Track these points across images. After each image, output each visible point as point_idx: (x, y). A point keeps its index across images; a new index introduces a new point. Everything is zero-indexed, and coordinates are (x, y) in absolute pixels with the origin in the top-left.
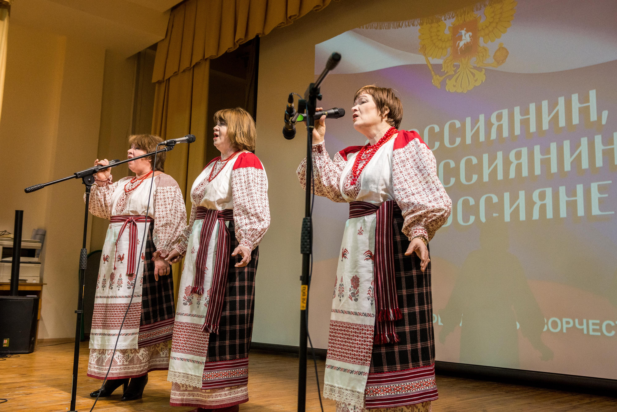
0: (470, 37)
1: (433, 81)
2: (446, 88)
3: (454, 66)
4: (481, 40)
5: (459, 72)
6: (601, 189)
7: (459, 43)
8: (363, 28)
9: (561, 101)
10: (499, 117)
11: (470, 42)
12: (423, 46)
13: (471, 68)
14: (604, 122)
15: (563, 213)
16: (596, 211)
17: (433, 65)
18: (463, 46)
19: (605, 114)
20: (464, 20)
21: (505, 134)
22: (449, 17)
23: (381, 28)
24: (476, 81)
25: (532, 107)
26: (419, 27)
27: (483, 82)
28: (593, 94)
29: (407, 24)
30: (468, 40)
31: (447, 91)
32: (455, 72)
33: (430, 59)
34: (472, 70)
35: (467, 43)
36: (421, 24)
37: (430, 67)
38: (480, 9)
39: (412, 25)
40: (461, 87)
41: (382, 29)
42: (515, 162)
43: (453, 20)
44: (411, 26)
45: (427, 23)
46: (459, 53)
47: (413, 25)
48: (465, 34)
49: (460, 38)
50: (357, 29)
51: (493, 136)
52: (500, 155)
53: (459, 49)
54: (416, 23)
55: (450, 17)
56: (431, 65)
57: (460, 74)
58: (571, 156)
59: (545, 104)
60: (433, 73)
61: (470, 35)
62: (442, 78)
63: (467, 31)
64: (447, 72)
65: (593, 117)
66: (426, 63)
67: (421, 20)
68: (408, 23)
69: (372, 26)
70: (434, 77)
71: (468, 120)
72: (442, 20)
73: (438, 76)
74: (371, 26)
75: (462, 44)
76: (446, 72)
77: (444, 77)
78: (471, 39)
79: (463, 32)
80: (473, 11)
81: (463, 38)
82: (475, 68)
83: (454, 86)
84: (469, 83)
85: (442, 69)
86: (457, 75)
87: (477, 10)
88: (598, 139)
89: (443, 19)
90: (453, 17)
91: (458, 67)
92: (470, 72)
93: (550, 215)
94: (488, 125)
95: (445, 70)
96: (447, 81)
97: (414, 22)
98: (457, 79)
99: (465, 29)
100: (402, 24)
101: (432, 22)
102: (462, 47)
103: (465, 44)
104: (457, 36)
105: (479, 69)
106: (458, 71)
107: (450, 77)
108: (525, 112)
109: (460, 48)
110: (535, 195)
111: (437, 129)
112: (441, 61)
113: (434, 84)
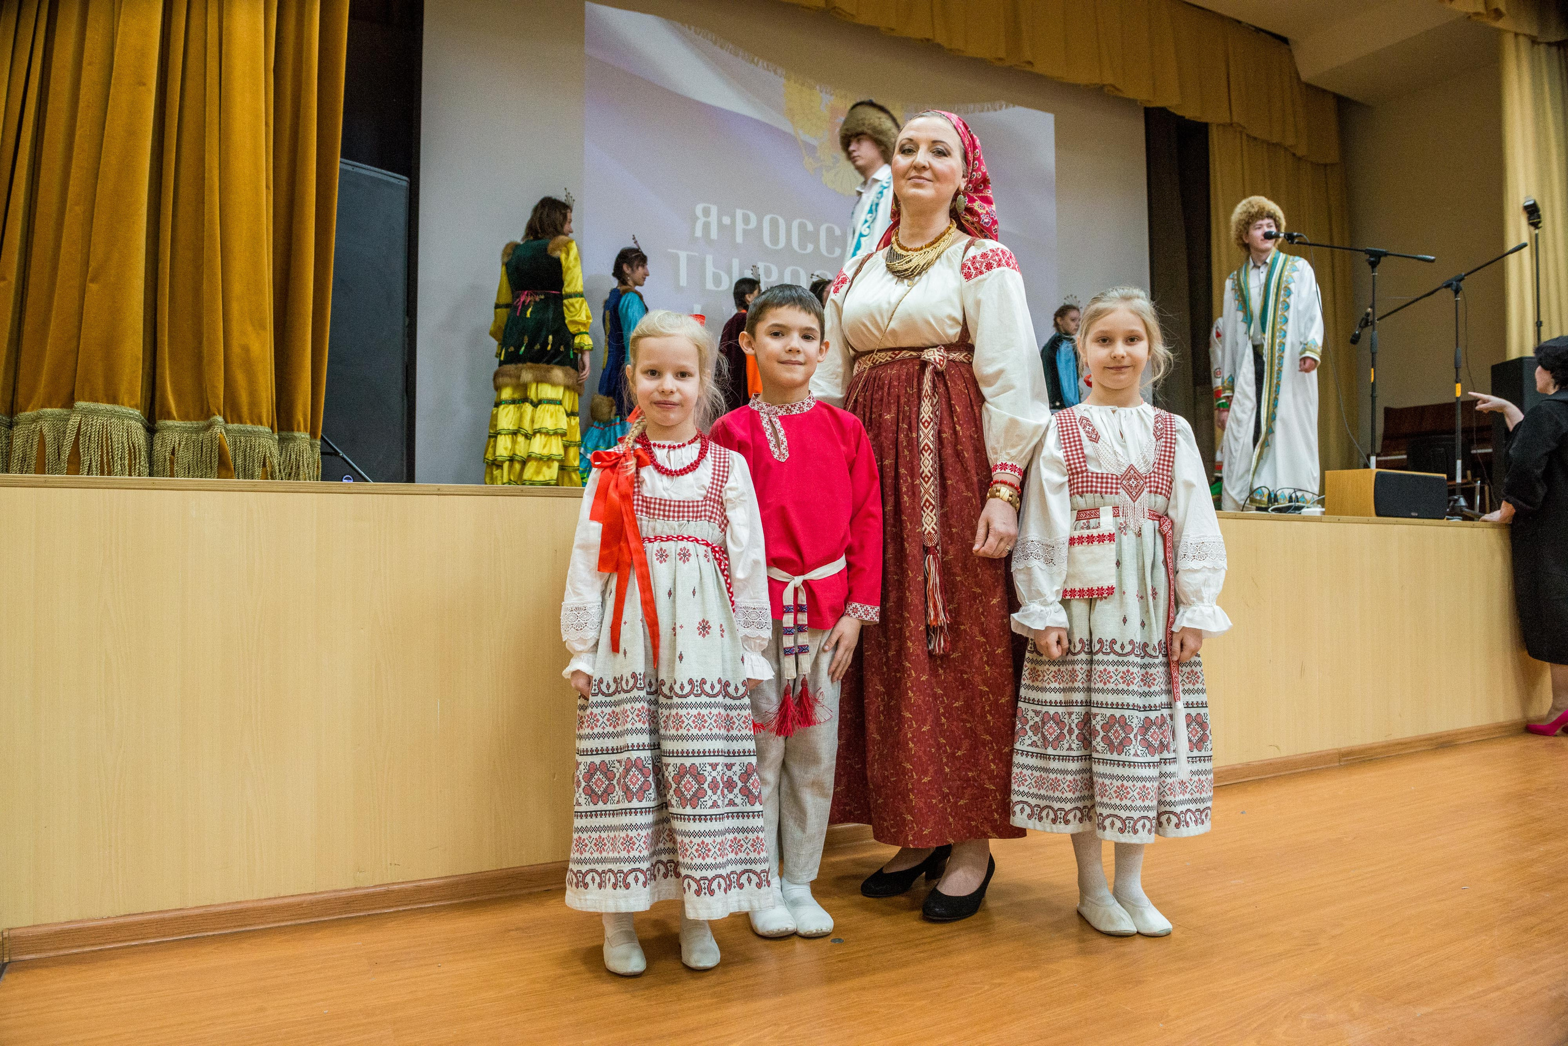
1: (804, 162)
5: (838, 167)
12: (790, 110)
17: (804, 142)
23: (721, 47)
26: (783, 80)
32: (834, 164)
33: (800, 132)
36: (789, 79)
37: (801, 143)
39: (773, 71)
40: (841, 185)
43: (833, 97)
44: (772, 74)
45: (795, 82)
47: (775, 73)
50: (679, 25)
54: (779, 71)
55: (828, 91)
56: (802, 140)
57: (840, 171)
60: (804, 151)
62: (817, 165)
66: (793, 133)
67: (787, 73)
68: (768, 65)
70: (806, 158)
72: (816, 90)
73: (811, 160)
76: (821, 159)
77: (820, 164)
83: (833, 182)
84: (851, 186)
86: (837, 170)
91: (838, 160)
96: (824, 172)
97: (776, 68)
98: (837, 174)
100: (758, 62)
101: (803, 85)
106: (837, 165)
111: (810, 227)
112: (815, 143)
113: (805, 166)
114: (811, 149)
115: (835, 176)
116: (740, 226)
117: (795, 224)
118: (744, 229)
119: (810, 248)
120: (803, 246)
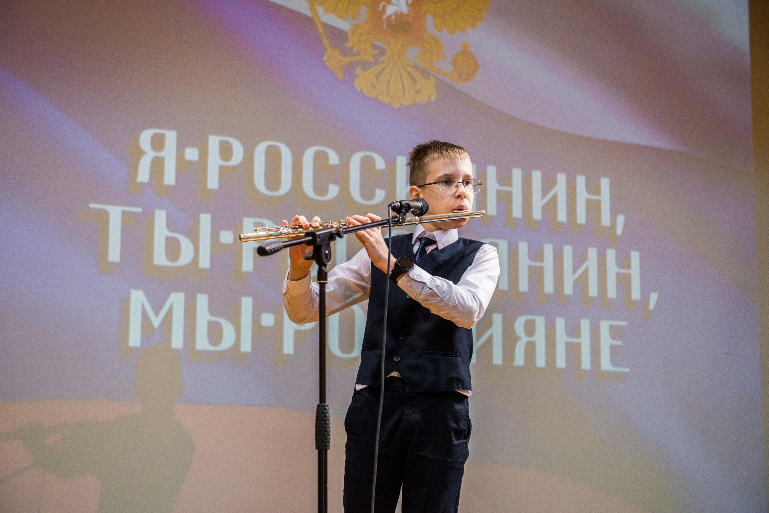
0: (408, 6)
1: (325, 58)
2: (356, 83)
3: (374, 47)
4: (429, 21)
5: (383, 62)
6: (615, 332)
7: (384, 7)
9: (562, 179)
11: (408, 15)
13: (409, 65)
14: (619, 231)
15: (561, 362)
16: (606, 365)
17: (327, 26)
18: (393, 17)
19: (621, 220)
24: (418, 92)
25: (517, 174)
27: (433, 99)
28: (605, 183)
30: (405, 9)
31: (359, 90)
32: (376, 57)
33: (320, 10)
34: (409, 69)
35: (402, 13)
37: (321, 29)
40: (387, 91)
46: (385, 27)
53: (385, 17)
56: (323, 23)
57: (385, 68)
58: (574, 271)
59: (537, 176)
60: (326, 41)
61: (407, 2)
62: (347, 60)
64: (358, 53)
65: (606, 221)
66: (309, 15)
70: (329, 51)
71: (401, 162)
73: (337, 52)
75: (390, 10)
76: (355, 51)
77: (352, 59)
78: (410, 11)
82: (416, 67)
83: (373, 86)
85: (347, 40)
86: (380, 67)
88: (611, 254)
91: (382, 52)
92: (407, 70)
93: (541, 361)
95: (352, 48)
96: (358, 70)
102: (390, 16)
103: (396, 14)
105: (426, 74)
106: (381, 59)
107: (366, 66)
108: (505, 178)
109: (387, 18)
110: (519, 325)
111: (334, 159)
112: (344, 25)
113: (327, 64)
115: (378, 76)
116: (214, 162)
117: (309, 156)
118: (221, 168)
119: (333, 191)
120: (320, 189)
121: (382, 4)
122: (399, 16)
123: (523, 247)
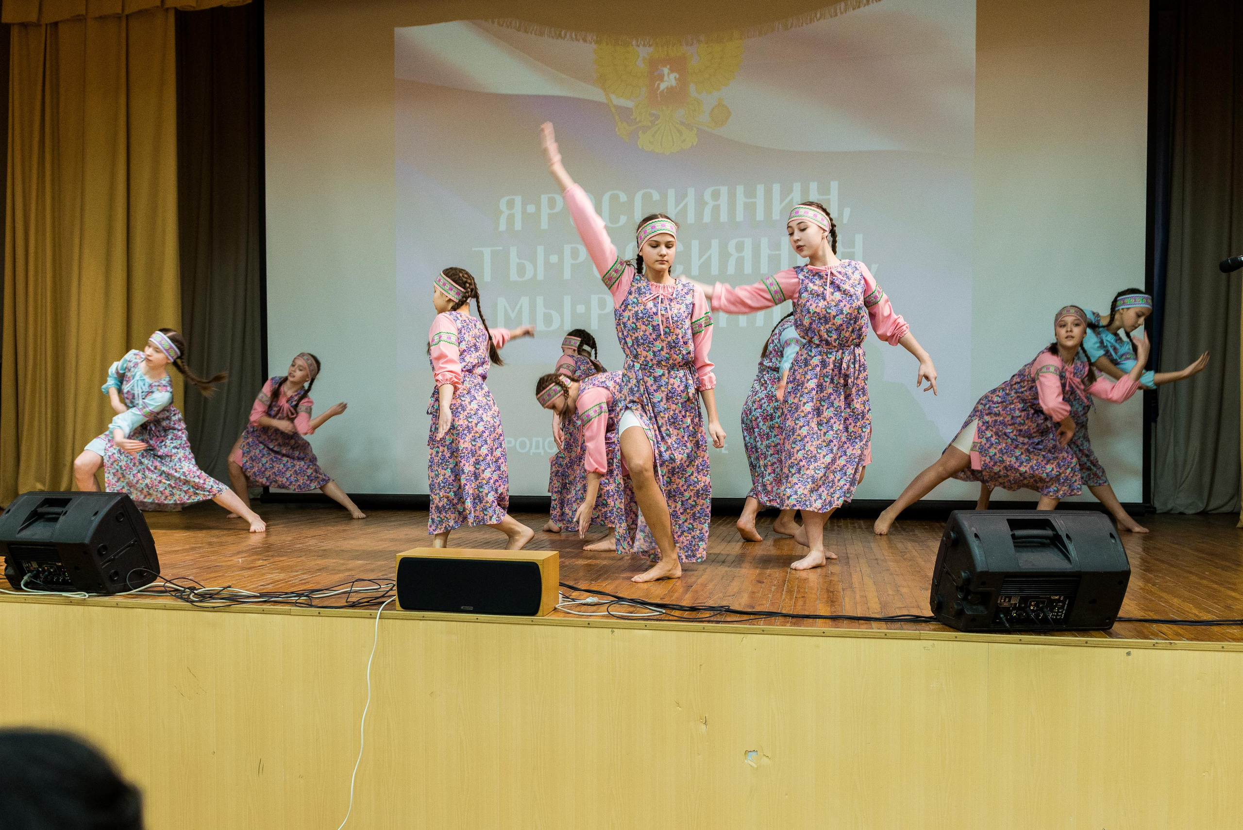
0: (676, 80)
1: (617, 130)
2: (638, 143)
3: (652, 115)
4: (692, 88)
5: (657, 124)
7: (659, 85)
8: (493, 22)
9: (797, 187)
10: (716, 195)
11: (676, 86)
12: (601, 76)
13: (677, 123)
14: (845, 220)
17: (618, 107)
18: (665, 90)
19: (847, 211)
20: (667, 54)
21: (724, 217)
22: (644, 44)
23: (526, 31)
24: (684, 141)
25: (760, 189)
26: (594, 46)
27: (695, 144)
28: (834, 185)
29: (574, 37)
30: (674, 83)
31: (640, 147)
32: (653, 122)
33: (613, 96)
35: (672, 87)
37: (613, 110)
38: (691, 45)
39: (583, 39)
40: (661, 144)
41: (529, 34)
42: (735, 255)
43: (651, 50)
44: (581, 40)
45: (607, 44)
46: (659, 99)
47: (585, 41)
48: (668, 74)
49: (661, 78)
50: (483, 23)
51: (707, 218)
52: (715, 243)
54: (589, 38)
55: (646, 43)
56: (615, 106)
57: (660, 128)
59: (776, 188)
60: (617, 117)
61: (675, 77)
62: (632, 128)
63: (672, 70)
64: (640, 122)
66: (605, 101)
67: (597, 37)
68: (576, 36)
69: (511, 23)
70: (620, 124)
71: (671, 193)
72: (632, 45)
73: (625, 124)
74: (508, 23)
75: (663, 86)
76: (638, 120)
77: (635, 126)
78: (677, 83)
79: (666, 70)
80: (681, 45)
81: (666, 78)
82: (682, 123)
83: (651, 143)
84: (673, 142)
85: (632, 115)
86: (656, 128)
87: (687, 45)
89: (634, 43)
90: (650, 46)
91: (657, 117)
92: (676, 127)
94: (700, 203)
95: (636, 119)
96: (640, 133)
97: (586, 36)
98: (656, 132)
99: (668, 67)
100: (566, 35)
102: (663, 91)
103: (667, 88)
104: (656, 74)
105: (690, 127)
107: (646, 129)
108: (750, 193)
109: (660, 92)
111: (623, 197)
112: (630, 104)
113: (618, 133)
114: (625, 113)
115: (653, 136)
116: (545, 211)
117: (606, 198)
121: (657, 83)
122: (670, 89)
123: (764, 242)
